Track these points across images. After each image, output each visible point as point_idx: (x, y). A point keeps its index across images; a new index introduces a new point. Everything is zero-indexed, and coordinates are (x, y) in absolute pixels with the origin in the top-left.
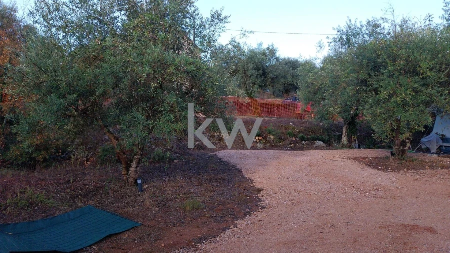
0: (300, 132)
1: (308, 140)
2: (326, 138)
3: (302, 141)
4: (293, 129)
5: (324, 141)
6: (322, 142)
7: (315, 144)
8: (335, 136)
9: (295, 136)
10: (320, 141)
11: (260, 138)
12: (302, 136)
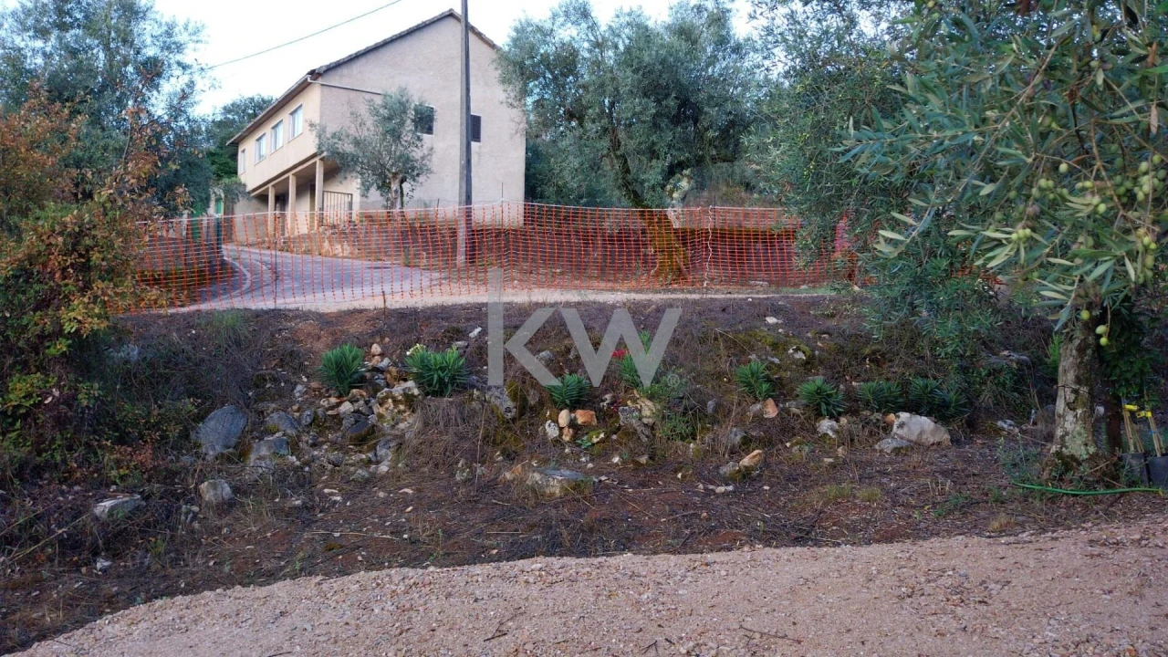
0: (809, 364)
1: (853, 406)
2: (950, 387)
3: (819, 415)
4: (775, 346)
5: (939, 411)
6: (925, 423)
7: (887, 428)
8: (994, 373)
9: (779, 390)
10: (914, 408)
11: (581, 417)
12: (819, 391)
